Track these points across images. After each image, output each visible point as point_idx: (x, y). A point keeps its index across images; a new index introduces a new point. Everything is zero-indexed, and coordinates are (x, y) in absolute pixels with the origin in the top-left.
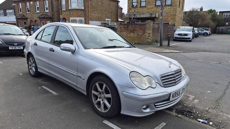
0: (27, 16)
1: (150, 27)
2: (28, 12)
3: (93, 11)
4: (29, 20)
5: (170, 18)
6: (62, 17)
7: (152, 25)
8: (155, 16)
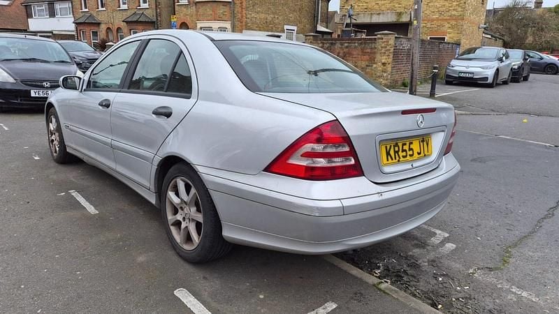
0: (99, 18)
1: (386, 47)
2: (102, 7)
3: (253, 6)
4: (103, 27)
5: (447, 25)
6: (175, 20)
7: (392, 42)
8: (408, 20)
